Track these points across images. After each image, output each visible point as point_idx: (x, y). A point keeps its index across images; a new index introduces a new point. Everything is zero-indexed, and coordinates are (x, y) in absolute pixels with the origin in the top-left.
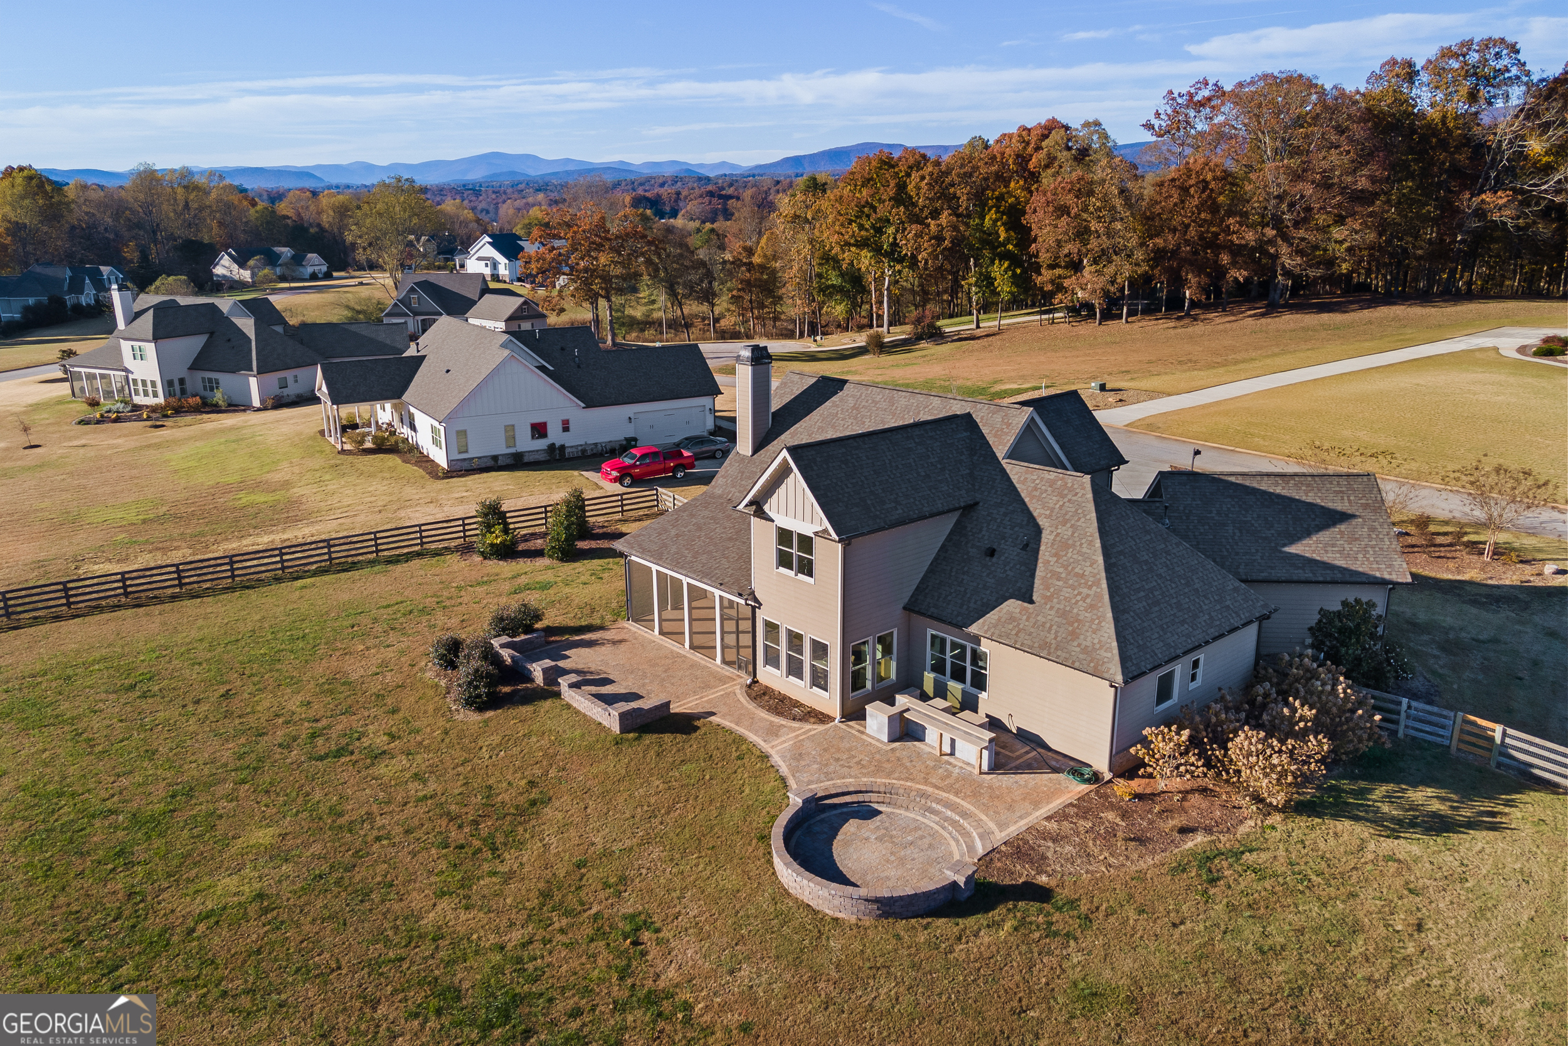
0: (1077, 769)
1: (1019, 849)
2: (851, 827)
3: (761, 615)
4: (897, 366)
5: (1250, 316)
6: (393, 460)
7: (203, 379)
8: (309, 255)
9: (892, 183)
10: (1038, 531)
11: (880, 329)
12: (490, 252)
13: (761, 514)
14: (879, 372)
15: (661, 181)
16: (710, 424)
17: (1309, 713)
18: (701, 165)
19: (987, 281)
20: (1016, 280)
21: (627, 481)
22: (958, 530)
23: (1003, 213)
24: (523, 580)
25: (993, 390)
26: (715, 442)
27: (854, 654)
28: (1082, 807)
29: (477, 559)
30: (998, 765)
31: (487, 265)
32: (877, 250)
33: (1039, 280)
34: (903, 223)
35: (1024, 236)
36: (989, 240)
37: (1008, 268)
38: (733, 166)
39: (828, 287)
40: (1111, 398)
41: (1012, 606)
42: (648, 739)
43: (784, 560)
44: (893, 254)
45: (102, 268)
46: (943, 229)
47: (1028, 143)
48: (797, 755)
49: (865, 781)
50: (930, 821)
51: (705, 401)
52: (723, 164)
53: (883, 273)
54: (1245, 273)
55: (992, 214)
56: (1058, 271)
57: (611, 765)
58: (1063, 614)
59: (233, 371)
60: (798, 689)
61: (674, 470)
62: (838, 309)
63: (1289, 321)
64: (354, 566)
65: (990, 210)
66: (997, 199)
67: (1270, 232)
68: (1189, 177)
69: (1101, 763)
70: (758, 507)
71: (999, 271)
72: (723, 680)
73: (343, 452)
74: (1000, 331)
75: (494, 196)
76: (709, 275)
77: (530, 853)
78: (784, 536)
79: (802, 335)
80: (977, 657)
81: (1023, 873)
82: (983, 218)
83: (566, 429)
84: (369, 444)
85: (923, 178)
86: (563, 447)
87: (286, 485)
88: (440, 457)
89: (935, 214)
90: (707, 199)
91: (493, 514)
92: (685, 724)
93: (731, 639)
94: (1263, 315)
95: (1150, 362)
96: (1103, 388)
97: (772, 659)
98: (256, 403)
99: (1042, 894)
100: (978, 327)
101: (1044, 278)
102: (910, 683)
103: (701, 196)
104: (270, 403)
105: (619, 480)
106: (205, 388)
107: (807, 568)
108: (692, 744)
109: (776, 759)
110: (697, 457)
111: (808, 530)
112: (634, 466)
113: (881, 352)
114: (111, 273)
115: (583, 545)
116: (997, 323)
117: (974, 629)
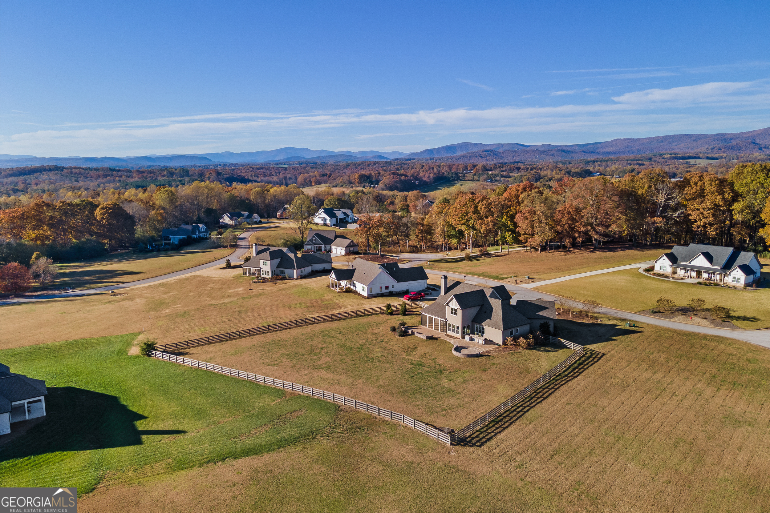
0: (497, 344)
1: (487, 352)
2: (463, 350)
3: (448, 322)
4: (474, 266)
5: (589, 252)
6: (352, 294)
7: (280, 270)
8: (254, 215)
9: (473, 206)
10: (493, 309)
11: (469, 250)
12: (324, 215)
13: (448, 305)
14: (468, 268)
15: (368, 163)
16: (426, 286)
17: (532, 336)
18: (385, 153)
19: (503, 237)
20: (513, 238)
21: (410, 300)
22: (480, 309)
23: (509, 217)
24: (397, 319)
25: (500, 277)
26: (428, 291)
27: (464, 328)
28: (497, 348)
29: (386, 315)
30: (485, 344)
31: (322, 220)
32: (468, 226)
33: (520, 238)
34: (476, 219)
35: (515, 225)
36: (505, 225)
37: (511, 234)
38: (400, 153)
39: (451, 235)
40: (530, 281)
41: (488, 320)
42: (431, 340)
43: (452, 313)
44: (473, 228)
45: (199, 225)
46: (489, 222)
47: (518, 190)
48: (455, 342)
49: (465, 345)
50: (475, 349)
51: (425, 281)
52: (395, 152)
53: (470, 232)
54: (581, 239)
55: (505, 217)
56: (526, 236)
57: (425, 343)
58: (496, 321)
59: (290, 269)
60: (454, 334)
61: (420, 298)
62: (454, 242)
63: (599, 254)
64: (361, 316)
65: (504, 216)
66: (507, 212)
67: (589, 228)
68: (565, 210)
69: (501, 344)
70: (448, 304)
71: (508, 234)
72: (441, 334)
73: (338, 292)
74: (509, 254)
75: (293, 171)
76: (408, 228)
77: (417, 352)
78: (452, 309)
79: (441, 251)
80: (483, 329)
81: (487, 354)
82: (502, 218)
83: (393, 287)
84: (344, 290)
85: (483, 205)
86: (392, 292)
87: (331, 300)
88: (365, 294)
89: (487, 217)
90: (392, 176)
91: (389, 306)
92: (436, 339)
93: (442, 328)
94: (592, 251)
95: (547, 269)
96: (529, 278)
97: (449, 330)
98: (295, 277)
99: (489, 356)
100: (502, 252)
101: (522, 238)
102: (473, 333)
103: (389, 175)
104: (299, 277)
105: (408, 300)
106: (280, 273)
107: (455, 314)
108: (438, 341)
109: (451, 342)
110: (426, 294)
111: (456, 308)
112: (412, 297)
113: (469, 260)
114: (203, 226)
115: (407, 313)
116: (507, 250)
117: (482, 324)
